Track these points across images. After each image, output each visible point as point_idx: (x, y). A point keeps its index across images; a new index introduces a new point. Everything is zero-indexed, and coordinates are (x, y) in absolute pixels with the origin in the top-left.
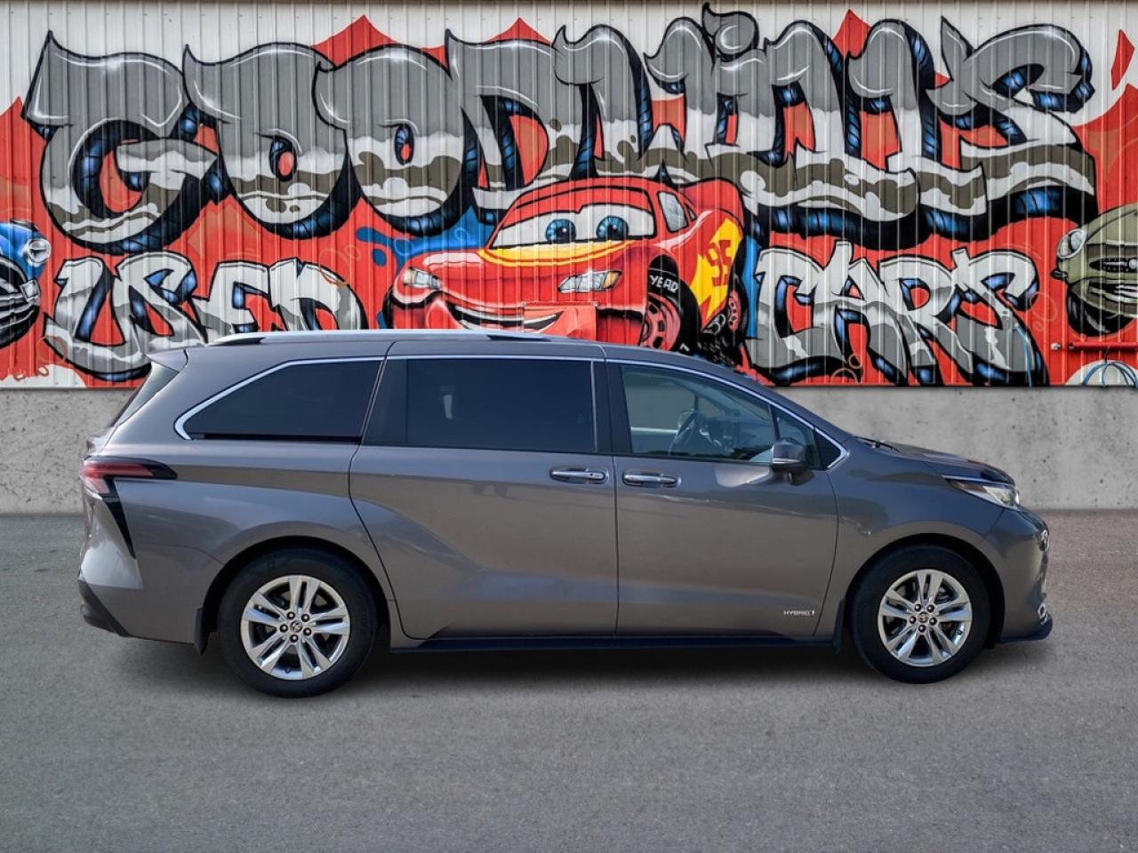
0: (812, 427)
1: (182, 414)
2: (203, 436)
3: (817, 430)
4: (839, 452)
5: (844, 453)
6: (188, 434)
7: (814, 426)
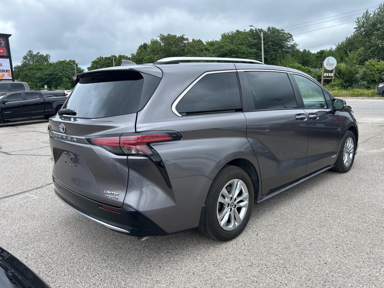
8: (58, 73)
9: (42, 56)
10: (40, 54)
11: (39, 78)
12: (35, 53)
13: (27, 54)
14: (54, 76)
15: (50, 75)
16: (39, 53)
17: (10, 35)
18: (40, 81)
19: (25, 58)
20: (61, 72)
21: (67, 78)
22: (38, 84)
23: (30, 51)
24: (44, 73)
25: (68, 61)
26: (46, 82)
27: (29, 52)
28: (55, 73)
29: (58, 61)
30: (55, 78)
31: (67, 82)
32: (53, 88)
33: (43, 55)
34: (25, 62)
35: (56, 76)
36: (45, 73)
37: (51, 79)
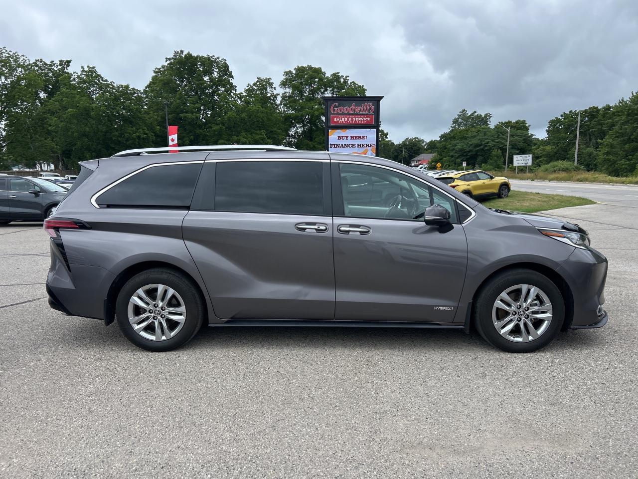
0: (454, 199)
1: (96, 193)
2: (106, 206)
3: (457, 200)
4: (471, 214)
5: (473, 214)
6: (98, 205)
7: (456, 198)
8: (488, 143)
9: (479, 116)
10: (476, 114)
11: (461, 150)
12: (469, 113)
13: (459, 115)
14: (482, 147)
15: (477, 146)
16: (475, 112)
17: (381, 98)
18: (460, 155)
19: (455, 121)
20: (493, 141)
21: (499, 150)
22: (457, 160)
23: (464, 111)
24: (468, 143)
25: (514, 121)
26: (468, 157)
27: (462, 113)
28: (483, 143)
29: (499, 123)
30: (483, 149)
31: (498, 157)
32: (477, 166)
33: (481, 115)
34: (455, 127)
35: (486, 146)
36: (470, 143)
37: (477, 151)
